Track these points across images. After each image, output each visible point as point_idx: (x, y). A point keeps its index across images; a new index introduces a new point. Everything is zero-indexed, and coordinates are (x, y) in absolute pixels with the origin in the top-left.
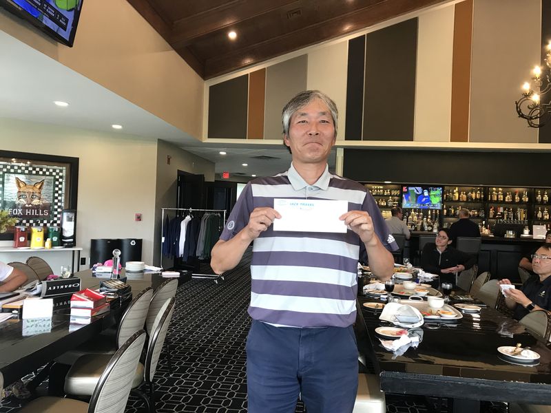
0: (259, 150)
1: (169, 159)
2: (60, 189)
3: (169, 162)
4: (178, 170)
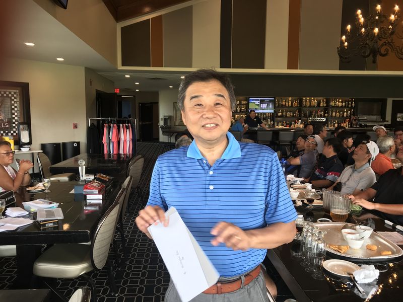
1: (91, 82)
2: (16, 107)
3: (91, 84)
4: (96, 90)
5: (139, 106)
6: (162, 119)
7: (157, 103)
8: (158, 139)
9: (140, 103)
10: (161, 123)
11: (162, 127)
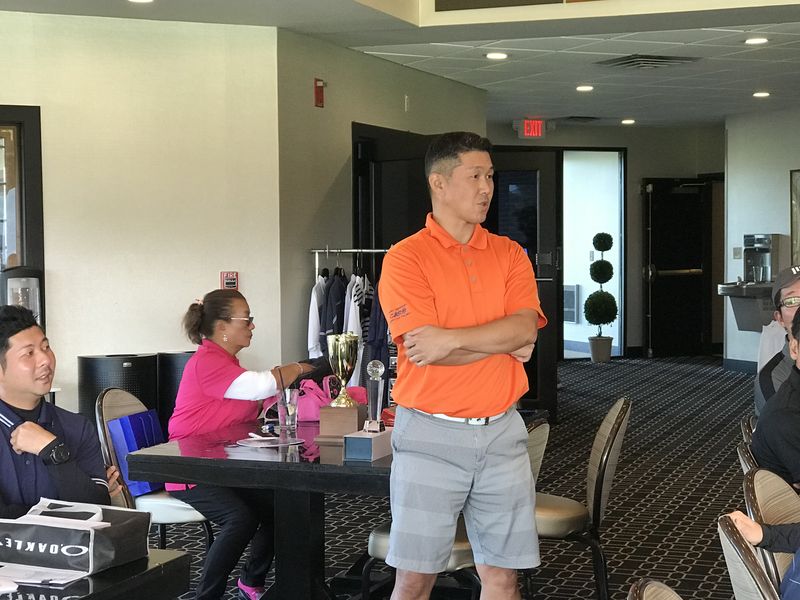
0: (615, 38)
1: (319, 93)
3: (319, 100)
4: (355, 126)
5: (644, 193)
6: (736, 251)
7: (720, 178)
8: (720, 347)
9: (647, 181)
10: (735, 270)
11: (735, 292)
